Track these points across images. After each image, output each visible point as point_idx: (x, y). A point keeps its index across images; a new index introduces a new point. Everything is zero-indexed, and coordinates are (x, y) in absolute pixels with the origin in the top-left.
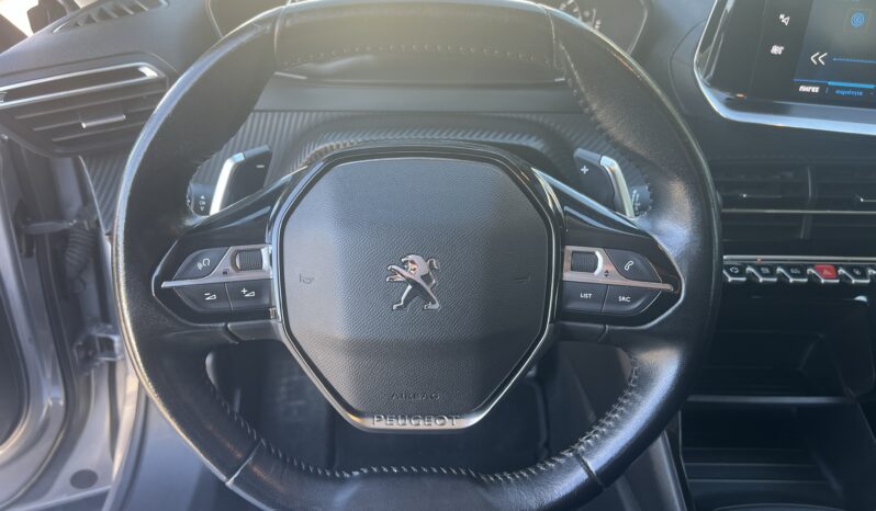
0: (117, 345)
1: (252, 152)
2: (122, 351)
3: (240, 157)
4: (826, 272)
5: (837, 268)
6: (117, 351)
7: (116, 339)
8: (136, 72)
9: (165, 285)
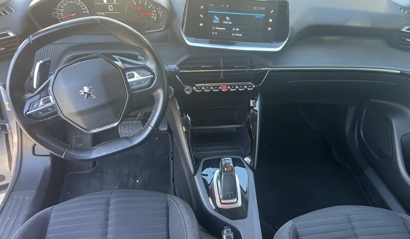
0: (8, 127)
1: (45, 60)
2: (10, 129)
3: (41, 62)
4: (224, 88)
5: (227, 86)
6: (8, 129)
7: (7, 125)
8: (7, 35)
9: (28, 113)
